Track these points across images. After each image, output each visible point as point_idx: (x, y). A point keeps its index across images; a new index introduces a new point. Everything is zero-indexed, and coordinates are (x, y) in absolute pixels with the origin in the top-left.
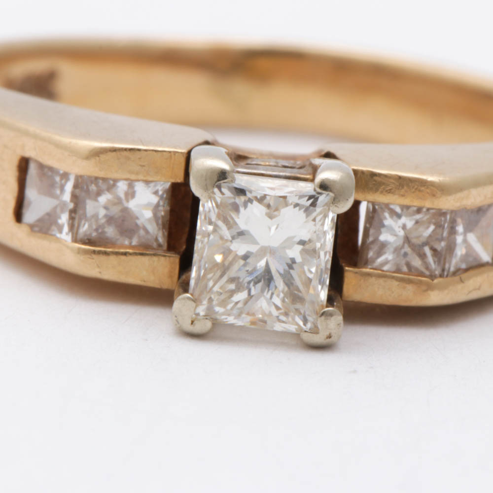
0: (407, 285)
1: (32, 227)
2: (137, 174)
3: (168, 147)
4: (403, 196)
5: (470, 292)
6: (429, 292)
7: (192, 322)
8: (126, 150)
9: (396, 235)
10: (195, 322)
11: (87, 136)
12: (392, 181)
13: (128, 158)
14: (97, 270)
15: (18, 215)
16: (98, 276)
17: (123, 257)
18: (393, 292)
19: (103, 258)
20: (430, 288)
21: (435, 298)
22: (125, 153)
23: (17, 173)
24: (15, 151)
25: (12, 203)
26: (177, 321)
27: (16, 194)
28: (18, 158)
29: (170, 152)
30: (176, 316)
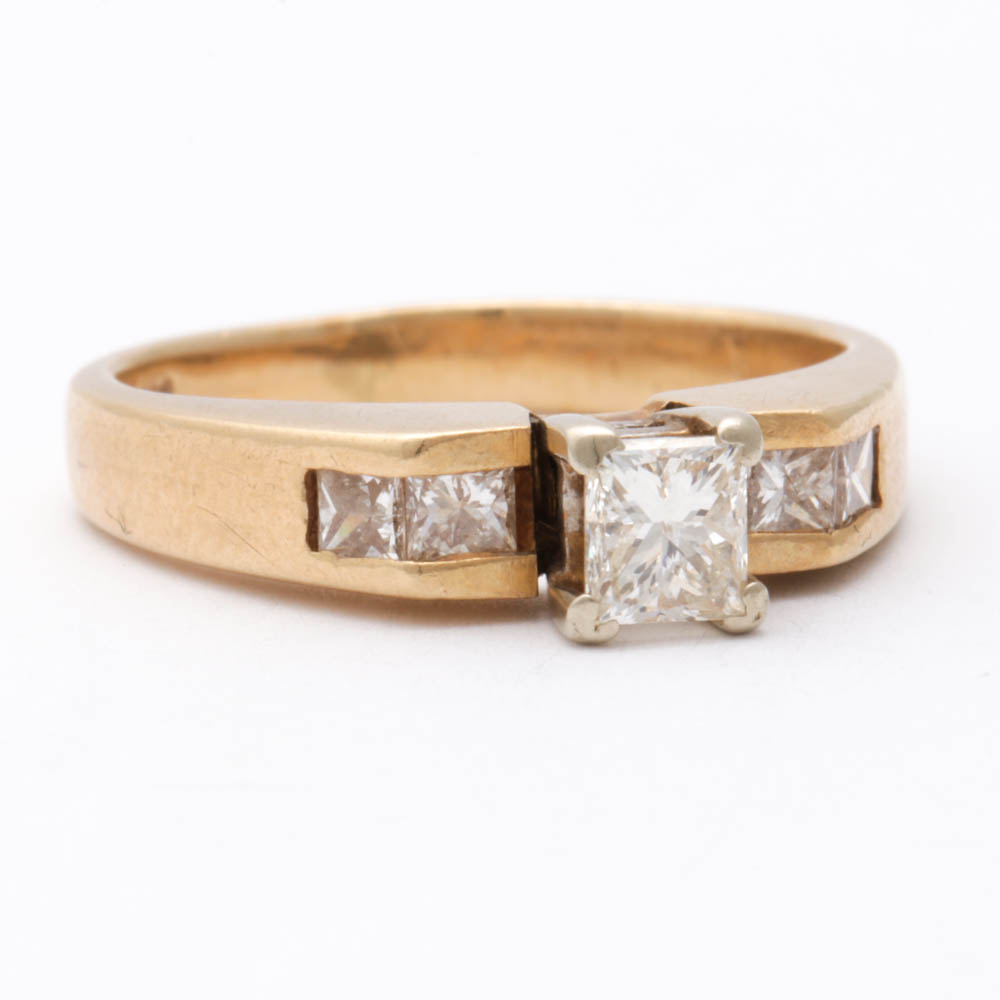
0: (804, 545)
1: (337, 552)
2: (476, 463)
3: (506, 425)
4: (787, 437)
5: (864, 543)
6: (830, 548)
7: (596, 628)
8: (460, 437)
9: (776, 489)
10: (600, 628)
11: (402, 429)
12: (772, 421)
13: (463, 447)
14: (442, 589)
15: (313, 542)
16: (444, 596)
17: (471, 568)
18: (789, 556)
19: (446, 574)
20: (831, 543)
21: (837, 555)
22: (459, 441)
23: (305, 491)
24: (299, 465)
25: (303, 529)
26: (576, 630)
27: (307, 517)
28: (304, 472)
29: (512, 431)
30: (574, 624)
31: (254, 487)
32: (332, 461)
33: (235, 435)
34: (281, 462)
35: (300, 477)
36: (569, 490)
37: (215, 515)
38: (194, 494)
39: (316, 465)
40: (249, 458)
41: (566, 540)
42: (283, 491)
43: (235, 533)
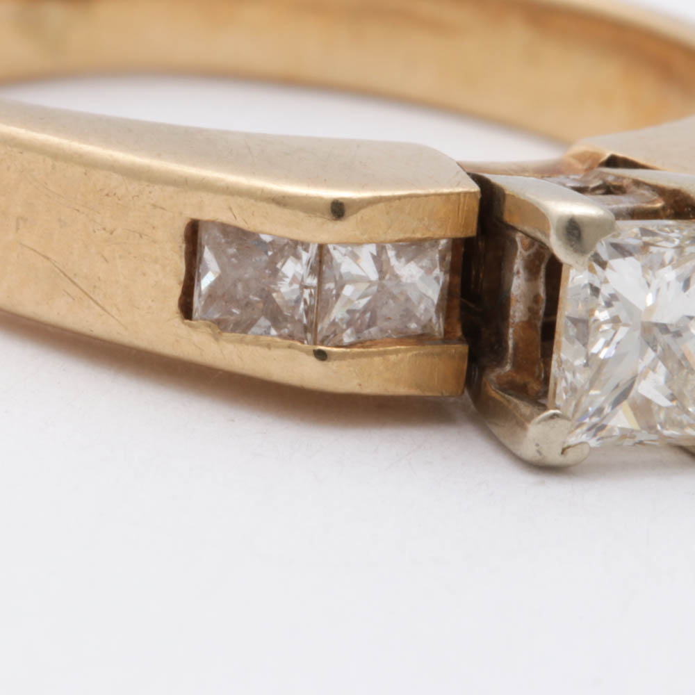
7: (563, 451)
8: (399, 198)
10: (568, 451)
13: (401, 210)
14: (357, 382)
15: (186, 309)
16: (358, 390)
23: (184, 246)
24: (181, 213)
25: (177, 291)
26: (539, 452)
27: (182, 278)
28: (187, 222)
29: (459, 194)
30: (537, 445)
31: (112, 233)
32: (231, 214)
33: (90, 164)
34: (155, 206)
35: (180, 228)
36: (521, 271)
37: (48, 258)
38: (18, 229)
39: (204, 215)
40: (107, 195)
41: (511, 331)
42: (155, 242)
43: (75, 283)
